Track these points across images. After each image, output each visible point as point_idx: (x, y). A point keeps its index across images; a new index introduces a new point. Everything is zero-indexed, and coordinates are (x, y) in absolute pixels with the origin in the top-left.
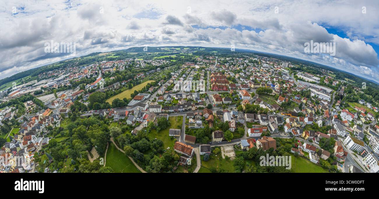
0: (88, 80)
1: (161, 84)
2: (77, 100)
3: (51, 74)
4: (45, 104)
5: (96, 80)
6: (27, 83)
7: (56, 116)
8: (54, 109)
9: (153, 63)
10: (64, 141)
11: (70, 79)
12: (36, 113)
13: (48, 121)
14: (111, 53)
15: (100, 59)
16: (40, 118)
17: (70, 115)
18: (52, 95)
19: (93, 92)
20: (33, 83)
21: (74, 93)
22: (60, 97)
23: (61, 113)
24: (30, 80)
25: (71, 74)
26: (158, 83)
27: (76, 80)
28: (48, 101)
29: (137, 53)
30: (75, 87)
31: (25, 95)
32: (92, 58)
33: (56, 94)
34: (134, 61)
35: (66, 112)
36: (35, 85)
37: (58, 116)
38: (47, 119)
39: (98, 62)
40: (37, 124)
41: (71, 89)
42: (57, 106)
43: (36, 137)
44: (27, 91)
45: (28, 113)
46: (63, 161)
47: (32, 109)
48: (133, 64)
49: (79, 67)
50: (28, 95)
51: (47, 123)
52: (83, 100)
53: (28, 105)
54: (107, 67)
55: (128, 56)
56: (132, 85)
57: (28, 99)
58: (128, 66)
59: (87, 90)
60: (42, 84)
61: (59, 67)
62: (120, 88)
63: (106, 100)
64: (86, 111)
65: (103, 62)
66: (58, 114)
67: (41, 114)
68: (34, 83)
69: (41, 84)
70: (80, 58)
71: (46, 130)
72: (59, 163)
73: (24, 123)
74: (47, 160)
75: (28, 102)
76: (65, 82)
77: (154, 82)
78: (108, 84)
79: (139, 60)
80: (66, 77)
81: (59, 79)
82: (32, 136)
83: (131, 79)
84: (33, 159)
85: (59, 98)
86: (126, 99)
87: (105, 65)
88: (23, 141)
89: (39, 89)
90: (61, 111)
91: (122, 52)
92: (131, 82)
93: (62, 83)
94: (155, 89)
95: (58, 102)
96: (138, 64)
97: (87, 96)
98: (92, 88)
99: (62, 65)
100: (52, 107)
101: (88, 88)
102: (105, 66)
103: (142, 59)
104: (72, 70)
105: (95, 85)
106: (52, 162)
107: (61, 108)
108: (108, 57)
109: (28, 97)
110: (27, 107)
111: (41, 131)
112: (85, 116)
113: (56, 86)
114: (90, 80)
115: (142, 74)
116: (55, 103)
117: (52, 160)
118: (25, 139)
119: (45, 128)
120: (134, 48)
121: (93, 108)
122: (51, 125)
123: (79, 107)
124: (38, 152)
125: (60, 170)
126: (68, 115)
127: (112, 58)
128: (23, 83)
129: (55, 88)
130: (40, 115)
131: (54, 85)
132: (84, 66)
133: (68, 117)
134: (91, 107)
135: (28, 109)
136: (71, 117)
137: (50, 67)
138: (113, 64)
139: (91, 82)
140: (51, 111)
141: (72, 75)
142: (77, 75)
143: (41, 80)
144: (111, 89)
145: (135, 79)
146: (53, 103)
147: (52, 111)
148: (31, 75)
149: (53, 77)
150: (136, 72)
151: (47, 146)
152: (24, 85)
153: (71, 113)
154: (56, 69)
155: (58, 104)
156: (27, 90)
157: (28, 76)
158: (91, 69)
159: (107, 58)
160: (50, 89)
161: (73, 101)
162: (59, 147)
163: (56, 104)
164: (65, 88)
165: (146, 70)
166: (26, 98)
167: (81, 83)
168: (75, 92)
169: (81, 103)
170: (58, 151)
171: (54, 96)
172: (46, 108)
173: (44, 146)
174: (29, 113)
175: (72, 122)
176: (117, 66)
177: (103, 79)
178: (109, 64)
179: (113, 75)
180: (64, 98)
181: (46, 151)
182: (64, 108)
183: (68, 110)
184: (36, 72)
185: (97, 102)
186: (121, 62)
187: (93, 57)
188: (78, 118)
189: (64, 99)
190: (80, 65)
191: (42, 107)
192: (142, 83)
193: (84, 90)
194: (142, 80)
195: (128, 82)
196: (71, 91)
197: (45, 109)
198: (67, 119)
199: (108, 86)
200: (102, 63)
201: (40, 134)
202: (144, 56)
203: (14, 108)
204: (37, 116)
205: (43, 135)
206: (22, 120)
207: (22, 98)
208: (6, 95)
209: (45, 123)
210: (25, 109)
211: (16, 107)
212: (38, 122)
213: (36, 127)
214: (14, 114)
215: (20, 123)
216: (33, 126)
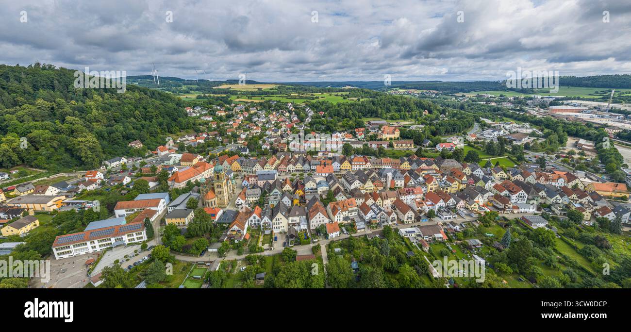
4: (626, 171)
6: (619, 103)
7: (628, 215)
10: (571, 262)
12: (576, 169)
13: (589, 202)
16: (576, 185)
31: (589, 125)
38: (589, 198)
40: (555, 186)
43: (526, 199)
44: (603, 119)
45: (558, 157)
46: (516, 272)
47: (576, 156)
50: (595, 128)
51: (580, 203)
53: (576, 145)
57: (588, 135)
67: (587, 180)
71: (559, 210)
72: (505, 265)
73: (532, 166)
74: (497, 239)
75: (582, 141)
82: (522, 192)
84: (482, 213)
88: (499, 183)
106: (500, 251)
109: (592, 131)
110: (569, 148)
111: (549, 203)
117: (501, 247)
118: (506, 183)
119: (562, 205)
124: (500, 215)
125: (491, 269)
130: (583, 180)
135: (566, 152)
151: (526, 228)
162: (546, 255)
166: (584, 130)
170: (533, 256)
173: (523, 223)
174: (562, 158)
181: (514, 230)
201: (541, 203)
203: (540, 133)
204: (574, 176)
205: (543, 210)
206: (535, 159)
207: (575, 128)
208: (543, 105)
209: (577, 199)
210: (562, 148)
211: (545, 134)
212: (563, 185)
213: (546, 187)
214: (529, 141)
215: (525, 161)
216: (544, 182)
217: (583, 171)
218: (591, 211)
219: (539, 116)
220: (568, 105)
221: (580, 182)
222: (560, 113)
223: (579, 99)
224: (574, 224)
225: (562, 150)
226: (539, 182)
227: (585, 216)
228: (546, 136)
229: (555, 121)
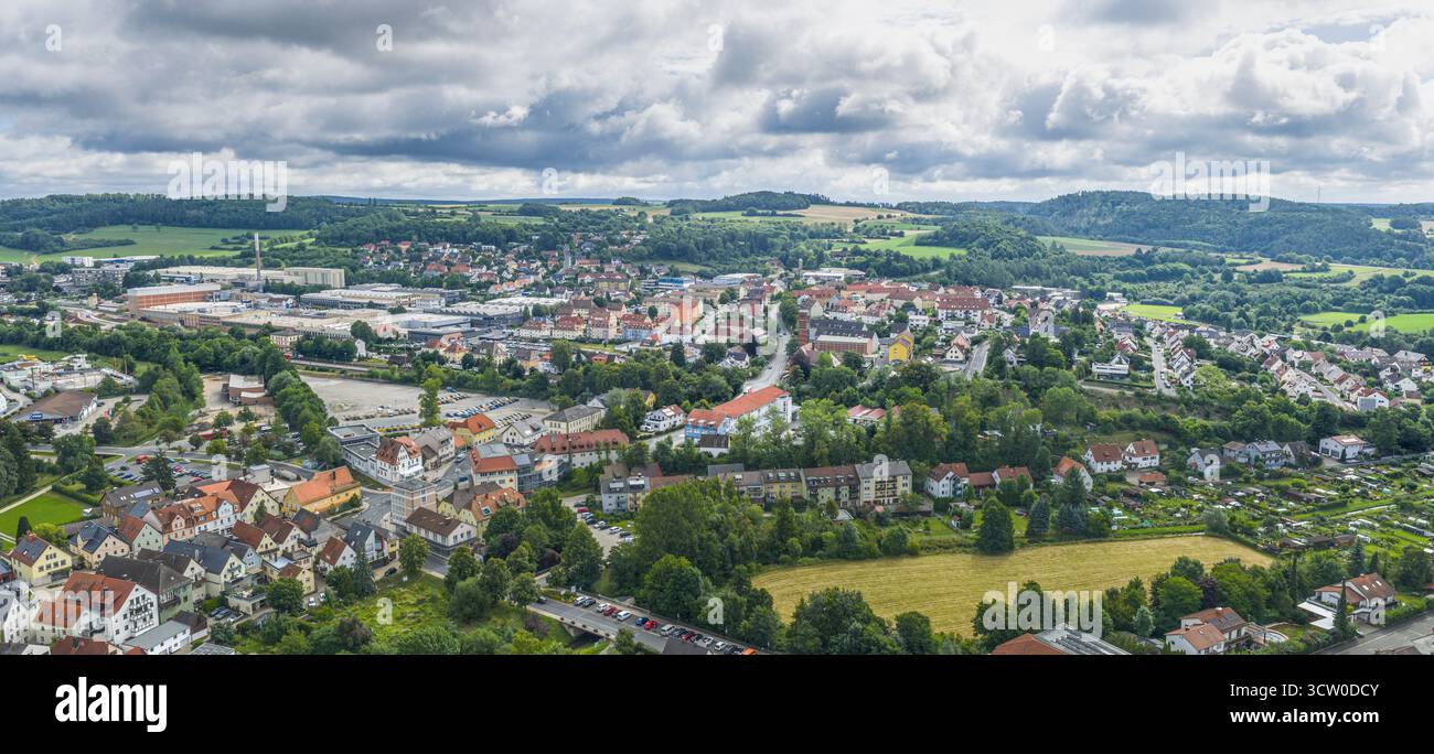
0: (678, 377)
1: (1341, 620)
2: (555, 491)
3: (447, 263)
4: (339, 434)
5: (737, 390)
6: (276, 266)
7: (371, 538)
8: (376, 484)
9: (1290, 375)
11: (558, 334)
12: (248, 464)
13: (301, 542)
14: (898, 214)
15: (802, 246)
16: (261, 507)
17: (461, 568)
18: (410, 397)
19: (683, 472)
20: (312, 281)
21: (549, 436)
22: (454, 426)
23: (415, 530)
24: (298, 258)
25: (577, 304)
26: (1304, 598)
27: (597, 349)
28: (364, 422)
29: (1129, 250)
30: (574, 396)
31: (237, 332)
32: (750, 227)
33: (432, 393)
34: (1088, 319)
35: (445, 535)
36: (325, 295)
37: (381, 537)
38: (296, 531)
39: (788, 262)
40: (216, 533)
41: (543, 400)
42: (407, 472)
43: (154, 610)
44: (259, 313)
45: (196, 442)
47: (237, 427)
48: (1070, 344)
49: (642, 270)
50: (253, 338)
51: (286, 555)
52: (592, 506)
53: (227, 395)
54: (846, 317)
55: (1043, 264)
56: (1020, 525)
57: (244, 361)
58: (1023, 345)
59: (652, 445)
60: (371, 305)
61: (511, 235)
62: (906, 513)
63: (760, 571)
64: (587, 589)
65: (824, 272)
66: (392, 528)
67: (279, 485)
68: (320, 282)
69: (361, 306)
70: (667, 212)
71: (249, 598)
73: (138, 495)
75: (236, 381)
76: (522, 345)
77: (1256, 572)
78: (816, 453)
79: (1136, 311)
80: (538, 311)
81: (491, 309)
82: (137, 592)
83: (1024, 472)
85: (444, 433)
86: (926, 634)
87: (834, 301)
89: (337, 325)
90: (420, 517)
91: (993, 221)
92: (1012, 497)
93: (502, 346)
94: (1249, 642)
95: (427, 452)
96: (1123, 347)
97: (632, 483)
98: (688, 444)
99: (536, 229)
100: (376, 468)
101: (659, 434)
102: (834, 308)
103: (1172, 314)
104: (588, 279)
105: (721, 431)
107: (427, 499)
108: (873, 245)
109: (249, 349)
110: (213, 409)
111: (216, 591)
112: (561, 624)
113: (452, 349)
114: (695, 378)
115: (1144, 459)
116: (402, 454)
118: (78, 586)
119: (248, 582)
120: (1106, 197)
121: (642, 592)
122: (306, 578)
123: (547, 541)
126: (454, 562)
127: (898, 257)
128: (247, 259)
129: (442, 361)
130: (271, 488)
131: (444, 341)
132: (677, 274)
133: (442, 577)
134: (626, 577)
135: (211, 420)
136: (461, 584)
137: (455, 219)
138: (899, 303)
139: (694, 398)
140: (351, 493)
141: (584, 313)
142: (613, 320)
143: (369, 279)
144: (827, 495)
145: (1057, 480)
146: (388, 448)
147: (357, 492)
148: (317, 232)
149: (456, 287)
150: (1087, 419)
152: (251, 271)
153: (478, 557)
154: (486, 238)
155: (420, 467)
156: (256, 306)
157: (298, 233)
158: (723, 301)
159: (862, 253)
160: (405, 355)
161: (528, 485)
163: (406, 461)
164: (511, 382)
165: (1192, 422)
166: (230, 350)
167: (625, 379)
168: (563, 428)
169: (572, 522)
171: (418, 408)
172: (329, 459)
174: (207, 443)
175: (451, 623)
176: (928, 331)
177: (789, 400)
178: (870, 297)
179: (874, 389)
180: (477, 438)
182: (447, 510)
183: (468, 528)
184: (351, 221)
185: (691, 558)
186: (972, 304)
187: (757, 223)
188: (506, 612)
189: (469, 448)
190: (650, 257)
191: (312, 442)
192: (1117, 537)
193: (632, 438)
194: (1127, 508)
195: (993, 485)
196: (540, 412)
197: (320, 461)
198: (429, 591)
199: (811, 463)
200: (811, 281)
201: (199, 602)
202: (1195, 289)
203: (127, 379)
204: (249, 485)
205: (211, 622)
206: (139, 468)
207: (208, 345)
208: (106, 289)
209: (275, 546)
210: (196, 412)
211: (140, 379)
212: (233, 522)
213: (197, 546)
214: (102, 412)
215: (112, 483)
216: (187, 531)
217: (263, 462)
218: (310, 565)
219: (107, 326)
220: (171, 280)
221: (266, 497)
222: (161, 308)
223: (192, 261)
224: (291, 620)
225: (200, 420)
226: (173, 536)
227: (305, 585)
228: (146, 385)
229: (155, 335)
